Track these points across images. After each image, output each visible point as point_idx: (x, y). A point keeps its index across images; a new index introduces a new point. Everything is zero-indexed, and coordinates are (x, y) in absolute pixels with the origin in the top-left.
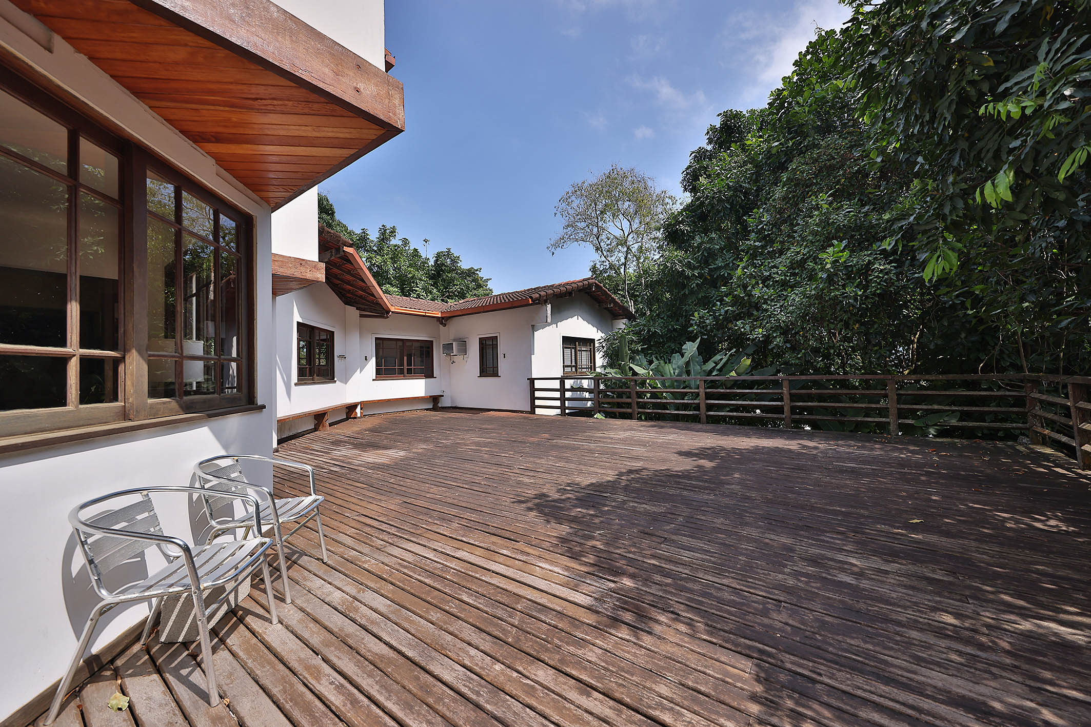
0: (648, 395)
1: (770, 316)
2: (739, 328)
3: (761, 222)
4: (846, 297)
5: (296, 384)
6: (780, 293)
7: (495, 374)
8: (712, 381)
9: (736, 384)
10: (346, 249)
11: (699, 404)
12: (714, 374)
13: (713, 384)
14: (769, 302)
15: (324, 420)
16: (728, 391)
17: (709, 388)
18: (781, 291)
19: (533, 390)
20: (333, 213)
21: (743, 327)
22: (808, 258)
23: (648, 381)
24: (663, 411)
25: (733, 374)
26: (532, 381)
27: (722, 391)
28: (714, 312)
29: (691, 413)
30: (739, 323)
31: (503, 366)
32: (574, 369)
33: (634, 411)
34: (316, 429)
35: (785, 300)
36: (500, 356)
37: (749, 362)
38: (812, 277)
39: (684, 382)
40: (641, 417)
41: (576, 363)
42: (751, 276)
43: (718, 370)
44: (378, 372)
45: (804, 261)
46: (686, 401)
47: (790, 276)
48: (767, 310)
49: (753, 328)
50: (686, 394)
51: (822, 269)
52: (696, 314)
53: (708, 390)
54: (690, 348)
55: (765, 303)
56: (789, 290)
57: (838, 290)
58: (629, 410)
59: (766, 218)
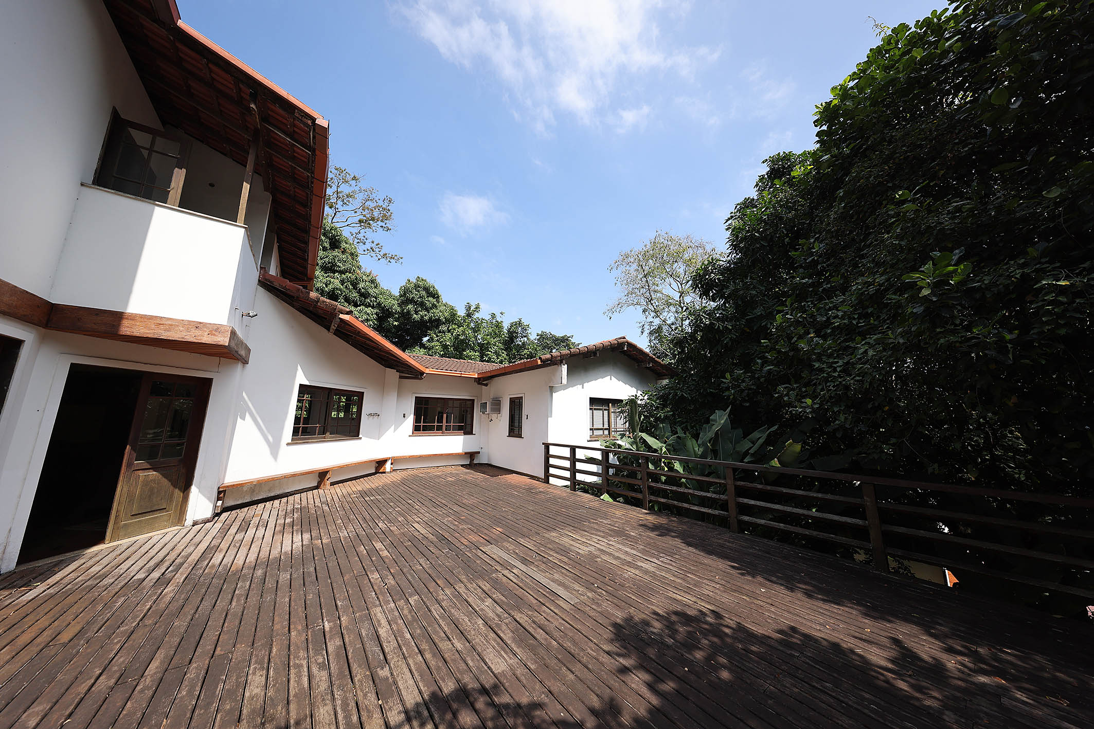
0: (663, 478)
1: (826, 380)
2: (781, 396)
3: (812, 254)
4: (975, 345)
5: (288, 444)
6: (844, 345)
7: (520, 436)
8: (744, 471)
9: (781, 479)
10: (341, 316)
11: (727, 501)
12: (746, 460)
13: (747, 475)
14: (824, 358)
15: (326, 478)
16: (769, 488)
17: (741, 479)
18: (846, 341)
19: (547, 456)
20: (438, 297)
21: (787, 395)
22: (887, 290)
23: (663, 460)
24: (680, 504)
25: (775, 463)
26: (547, 446)
27: (760, 486)
28: (753, 372)
29: (716, 512)
30: (781, 388)
31: (527, 427)
32: (606, 432)
33: (645, 497)
34: (317, 487)
35: (852, 354)
36: (524, 417)
37: (798, 447)
38: (897, 316)
39: (710, 466)
40: (653, 507)
41: (609, 426)
42: (797, 323)
43: (753, 455)
44: (417, 429)
45: (880, 293)
46: (709, 495)
47: (859, 318)
48: (821, 370)
49: (801, 397)
50: (711, 484)
51: (915, 299)
52: (728, 375)
53: (739, 483)
54: (721, 419)
55: (819, 360)
56: (858, 338)
57: (953, 332)
58: (639, 496)
59: (818, 248)
